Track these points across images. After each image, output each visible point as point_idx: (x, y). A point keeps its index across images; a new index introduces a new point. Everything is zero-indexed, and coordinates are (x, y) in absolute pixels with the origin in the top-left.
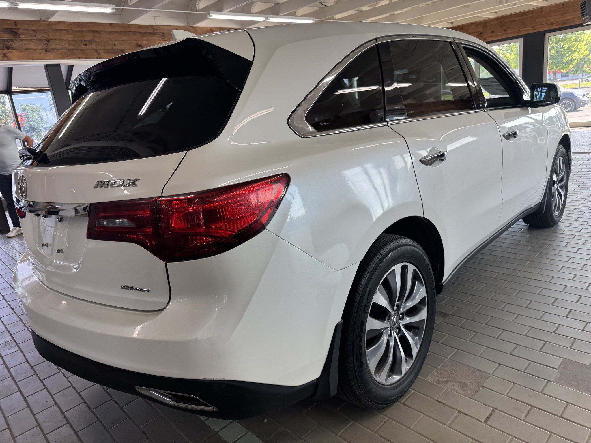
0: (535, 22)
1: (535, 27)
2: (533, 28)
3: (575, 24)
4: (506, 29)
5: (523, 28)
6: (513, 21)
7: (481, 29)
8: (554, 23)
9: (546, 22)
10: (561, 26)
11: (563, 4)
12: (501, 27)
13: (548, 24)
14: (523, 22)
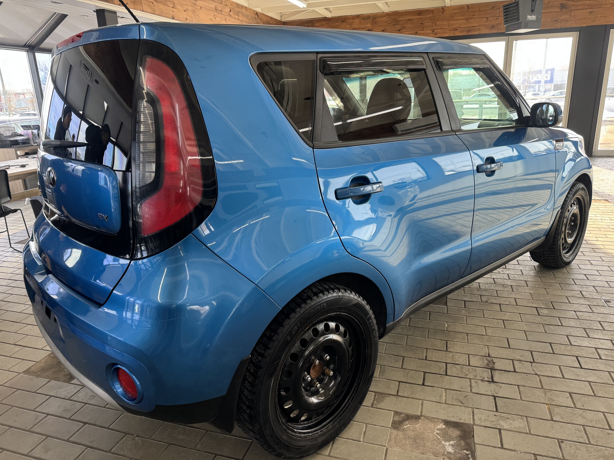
0: (435, 25)
1: (436, 31)
2: (433, 32)
3: (481, 33)
4: (401, 29)
5: (421, 30)
6: (409, 20)
7: (368, 25)
8: (458, 28)
9: (448, 26)
10: (465, 34)
11: (468, 6)
12: (394, 25)
13: (450, 29)
14: (422, 23)
